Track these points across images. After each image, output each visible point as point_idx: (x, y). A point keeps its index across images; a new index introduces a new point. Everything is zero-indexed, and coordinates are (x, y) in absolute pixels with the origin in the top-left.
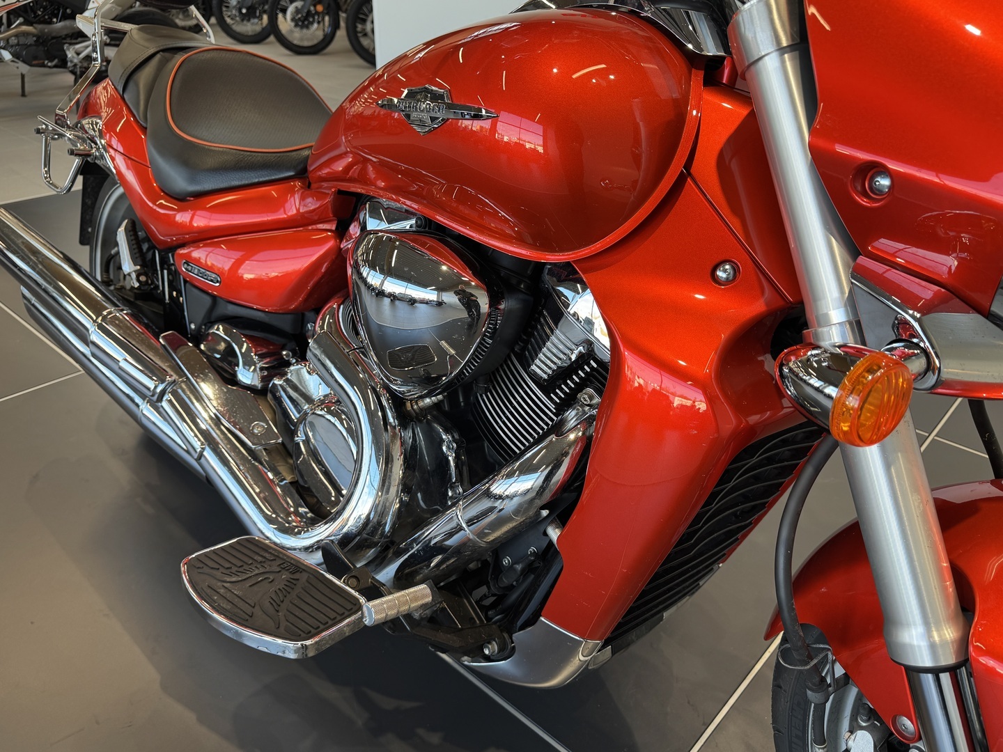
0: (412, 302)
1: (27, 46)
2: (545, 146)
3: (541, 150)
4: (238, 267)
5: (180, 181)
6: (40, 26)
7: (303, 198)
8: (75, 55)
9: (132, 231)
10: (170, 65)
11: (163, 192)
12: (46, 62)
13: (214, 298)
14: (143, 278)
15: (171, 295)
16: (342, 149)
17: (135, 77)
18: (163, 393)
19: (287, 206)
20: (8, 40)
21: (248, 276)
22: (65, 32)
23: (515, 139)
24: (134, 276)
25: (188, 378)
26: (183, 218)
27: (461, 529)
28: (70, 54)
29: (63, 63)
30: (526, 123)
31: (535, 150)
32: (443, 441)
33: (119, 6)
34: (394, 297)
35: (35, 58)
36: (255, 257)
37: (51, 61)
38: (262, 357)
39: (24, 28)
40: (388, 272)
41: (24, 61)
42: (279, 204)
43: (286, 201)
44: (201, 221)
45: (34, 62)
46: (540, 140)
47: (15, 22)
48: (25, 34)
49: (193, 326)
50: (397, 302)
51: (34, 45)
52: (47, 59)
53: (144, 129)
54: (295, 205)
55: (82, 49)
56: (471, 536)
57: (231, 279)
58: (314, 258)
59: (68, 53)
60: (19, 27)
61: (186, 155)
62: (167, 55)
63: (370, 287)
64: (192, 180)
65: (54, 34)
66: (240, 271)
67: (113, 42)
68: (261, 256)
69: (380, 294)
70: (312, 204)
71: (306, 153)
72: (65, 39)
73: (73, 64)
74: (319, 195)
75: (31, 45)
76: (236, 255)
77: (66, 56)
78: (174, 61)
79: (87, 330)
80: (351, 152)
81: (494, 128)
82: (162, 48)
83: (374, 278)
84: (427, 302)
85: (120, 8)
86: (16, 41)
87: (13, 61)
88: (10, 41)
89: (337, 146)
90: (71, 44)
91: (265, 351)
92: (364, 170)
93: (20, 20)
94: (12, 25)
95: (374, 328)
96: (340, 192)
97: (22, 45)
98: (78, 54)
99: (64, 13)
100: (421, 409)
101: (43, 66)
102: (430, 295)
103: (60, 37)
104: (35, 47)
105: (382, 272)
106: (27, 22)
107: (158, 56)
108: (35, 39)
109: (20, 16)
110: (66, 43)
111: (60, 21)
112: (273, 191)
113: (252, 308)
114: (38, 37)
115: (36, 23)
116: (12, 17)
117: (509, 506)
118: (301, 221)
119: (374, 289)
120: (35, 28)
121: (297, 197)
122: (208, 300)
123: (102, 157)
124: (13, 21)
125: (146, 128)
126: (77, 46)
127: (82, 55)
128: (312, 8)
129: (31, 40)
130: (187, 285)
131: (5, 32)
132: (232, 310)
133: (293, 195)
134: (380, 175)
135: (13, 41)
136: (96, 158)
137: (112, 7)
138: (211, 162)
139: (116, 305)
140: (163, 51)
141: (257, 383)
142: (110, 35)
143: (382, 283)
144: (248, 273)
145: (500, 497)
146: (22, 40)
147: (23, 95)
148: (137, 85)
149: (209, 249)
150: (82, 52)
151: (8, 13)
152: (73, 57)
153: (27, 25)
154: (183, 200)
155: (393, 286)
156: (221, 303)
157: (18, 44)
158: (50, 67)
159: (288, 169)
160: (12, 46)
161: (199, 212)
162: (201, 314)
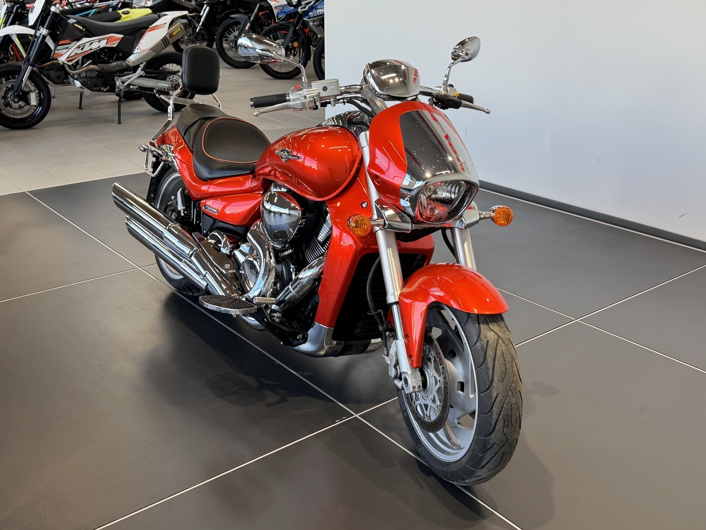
0: (281, 214)
1: (92, 78)
2: (318, 168)
3: (316, 169)
4: (225, 209)
5: (205, 174)
6: (101, 65)
7: (252, 182)
8: (121, 84)
9: (183, 193)
10: (204, 125)
11: (198, 177)
12: (102, 88)
13: (215, 220)
14: (186, 212)
15: (196, 222)
16: (267, 164)
17: (190, 130)
18: (192, 254)
19: (246, 185)
20: (80, 75)
21: (228, 212)
22: (117, 69)
23: (309, 165)
24: (182, 211)
25: (202, 249)
26: (204, 188)
27: (291, 292)
28: (118, 83)
29: (112, 89)
30: (312, 160)
31: (315, 169)
32: (291, 268)
33: (154, 52)
34: (275, 213)
35: (96, 86)
36: (231, 205)
37: (105, 87)
38: (231, 243)
39: (92, 66)
40: (273, 203)
41: (88, 88)
42: (243, 184)
43: (246, 183)
44: (212, 189)
45: (94, 89)
46: (316, 166)
47: (86, 63)
48: (91, 70)
49: (205, 232)
50: (276, 214)
51: (96, 78)
52: (103, 87)
53: (192, 152)
54: (249, 184)
55: (125, 80)
56: (294, 293)
57: (222, 212)
58: (253, 205)
59: (116, 82)
60: (89, 65)
61: (208, 163)
62: (203, 120)
63: (267, 210)
64: (210, 173)
65: (110, 70)
66: (225, 210)
67: (147, 75)
68: (235, 204)
69: (270, 212)
70: (255, 184)
71: (256, 164)
72: (116, 73)
73: (119, 90)
74: (258, 180)
75: (94, 77)
76: (224, 203)
77: (116, 84)
78: (206, 124)
79: (162, 232)
80: (271, 166)
81: (304, 162)
82: (201, 118)
83: (268, 206)
84: (286, 214)
85: (155, 53)
86: (85, 75)
87: (81, 88)
88: (81, 75)
89: (265, 162)
90: (119, 76)
91: (232, 241)
92: (275, 173)
93: (90, 61)
94: (84, 64)
95: (268, 226)
96: (264, 179)
97: (88, 77)
98: (123, 83)
99: (118, 55)
100: (284, 256)
101: (100, 91)
102: (286, 211)
103: (113, 72)
104: (96, 79)
105: (271, 204)
106: (94, 63)
107: (199, 121)
108: (97, 73)
109: (90, 59)
110: (117, 76)
111: (114, 62)
112: (241, 178)
113: (229, 224)
114: (99, 72)
115: (99, 63)
116: (85, 59)
117: (305, 281)
118: (251, 191)
119: (268, 210)
120: (99, 67)
121: (250, 181)
122: (212, 221)
123: (173, 162)
124: (85, 62)
125: (193, 151)
126: (123, 78)
127: (125, 84)
128: (290, 44)
129: (94, 74)
130: (204, 215)
131: (79, 69)
132: (221, 224)
133: (248, 180)
134: (281, 176)
135: (83, 75)
136: (170, 162)
137: (150, 52)
138: (218, 166)
139: (173, 222)
140: (202, 119)
141: (228, 252)
142: (146, 70)
143: (271, 207)
144: (228, 211)
145: (302, 278)
146: (89, 74)
147: (80, 108)
148: (190, 133)
149: (214, 201)
150: (126, 81)
151: (83, 57)
152: (120, 85)
153: (93, 65)
154: (205, 181)
155: (274, 209)
156: (217, 222)
157: (86, 77)
158: (104, 92)
159: (247, 171)
160: (82, 78)
161: (211, 186)
162: (208, 227)
